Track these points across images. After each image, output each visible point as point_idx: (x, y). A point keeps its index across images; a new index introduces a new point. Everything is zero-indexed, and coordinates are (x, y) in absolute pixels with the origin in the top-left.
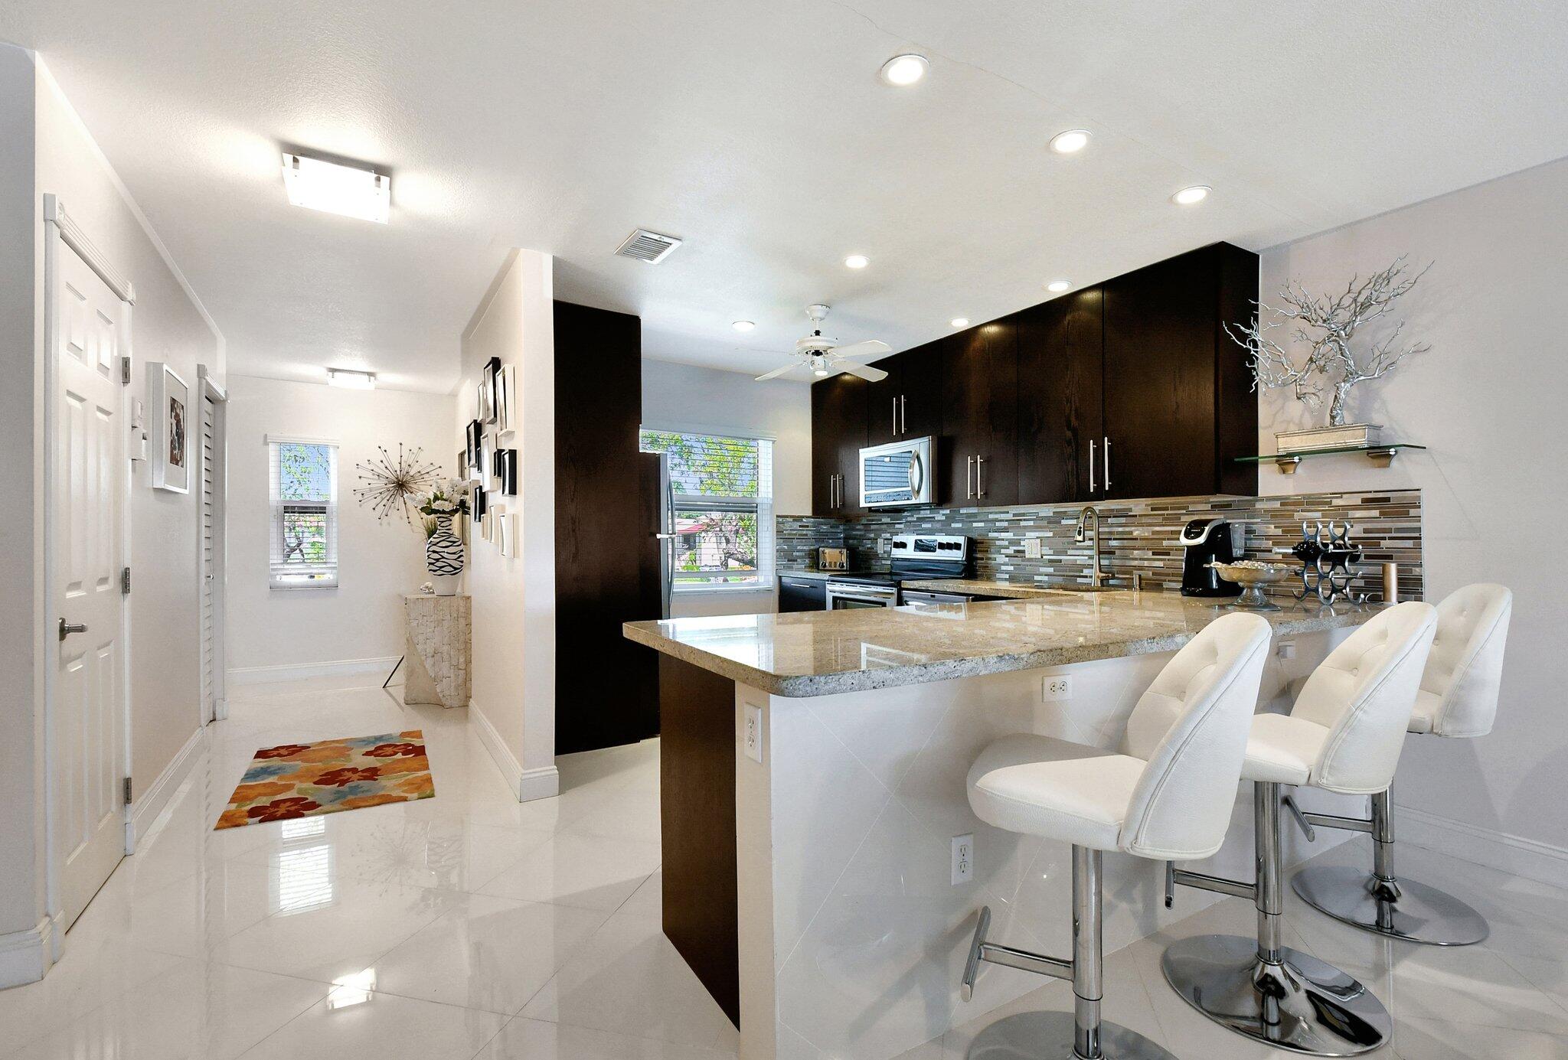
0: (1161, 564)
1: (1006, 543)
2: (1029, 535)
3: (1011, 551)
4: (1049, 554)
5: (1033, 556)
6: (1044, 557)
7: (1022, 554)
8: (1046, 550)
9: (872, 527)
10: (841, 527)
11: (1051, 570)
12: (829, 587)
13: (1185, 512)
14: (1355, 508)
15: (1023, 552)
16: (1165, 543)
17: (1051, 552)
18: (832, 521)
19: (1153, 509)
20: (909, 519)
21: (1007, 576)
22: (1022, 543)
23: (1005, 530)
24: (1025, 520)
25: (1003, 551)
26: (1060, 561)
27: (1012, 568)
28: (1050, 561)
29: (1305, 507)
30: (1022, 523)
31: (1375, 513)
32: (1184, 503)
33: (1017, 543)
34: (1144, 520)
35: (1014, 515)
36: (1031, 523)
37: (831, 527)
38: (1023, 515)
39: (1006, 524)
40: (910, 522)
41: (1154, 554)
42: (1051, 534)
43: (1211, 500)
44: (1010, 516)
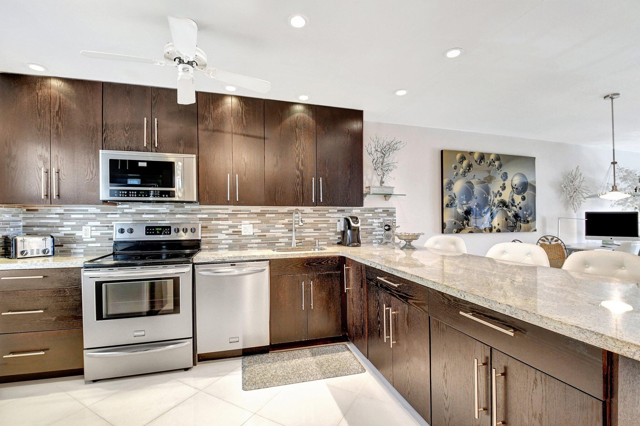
0: (317, 234)
1: (227, 227)
2: (244, 222)
3: (230, 231)
4: (258, 231)
5: (246, 234)
6: (255, 234)
7: (240, 233)
8: (256, 230)
9: (73, 216)
10: (21, 216)
11: (260, 241)
12: (85, 274)
13: (327, 212)
14: (381, 213)
15: (241, 232)
16: (319, 225)
17: (260, 231)
18: (14, 210)
19: (314, 211)
20: (126, 211)
21: (227, 246)
22: (239, 227)
23: (226, 219)
24: (240, 214)
25: (223, 232)
26: (265, 236)
27: (231, 241)
28: (258, 236)
29: (368, 212)
30: (239, 216)
31: (385, 215)
32: (327, 209)
33: (236, 227)
34: (310, 215)
35: (233, 211)
36: (246, 216)
37: (13, 216)
38: (240, 211)
39: (227, 216)
40: (127, 213)
41: (314, 230)
42: (260, 222)
43: (337, 208)
44: (230, 211)
